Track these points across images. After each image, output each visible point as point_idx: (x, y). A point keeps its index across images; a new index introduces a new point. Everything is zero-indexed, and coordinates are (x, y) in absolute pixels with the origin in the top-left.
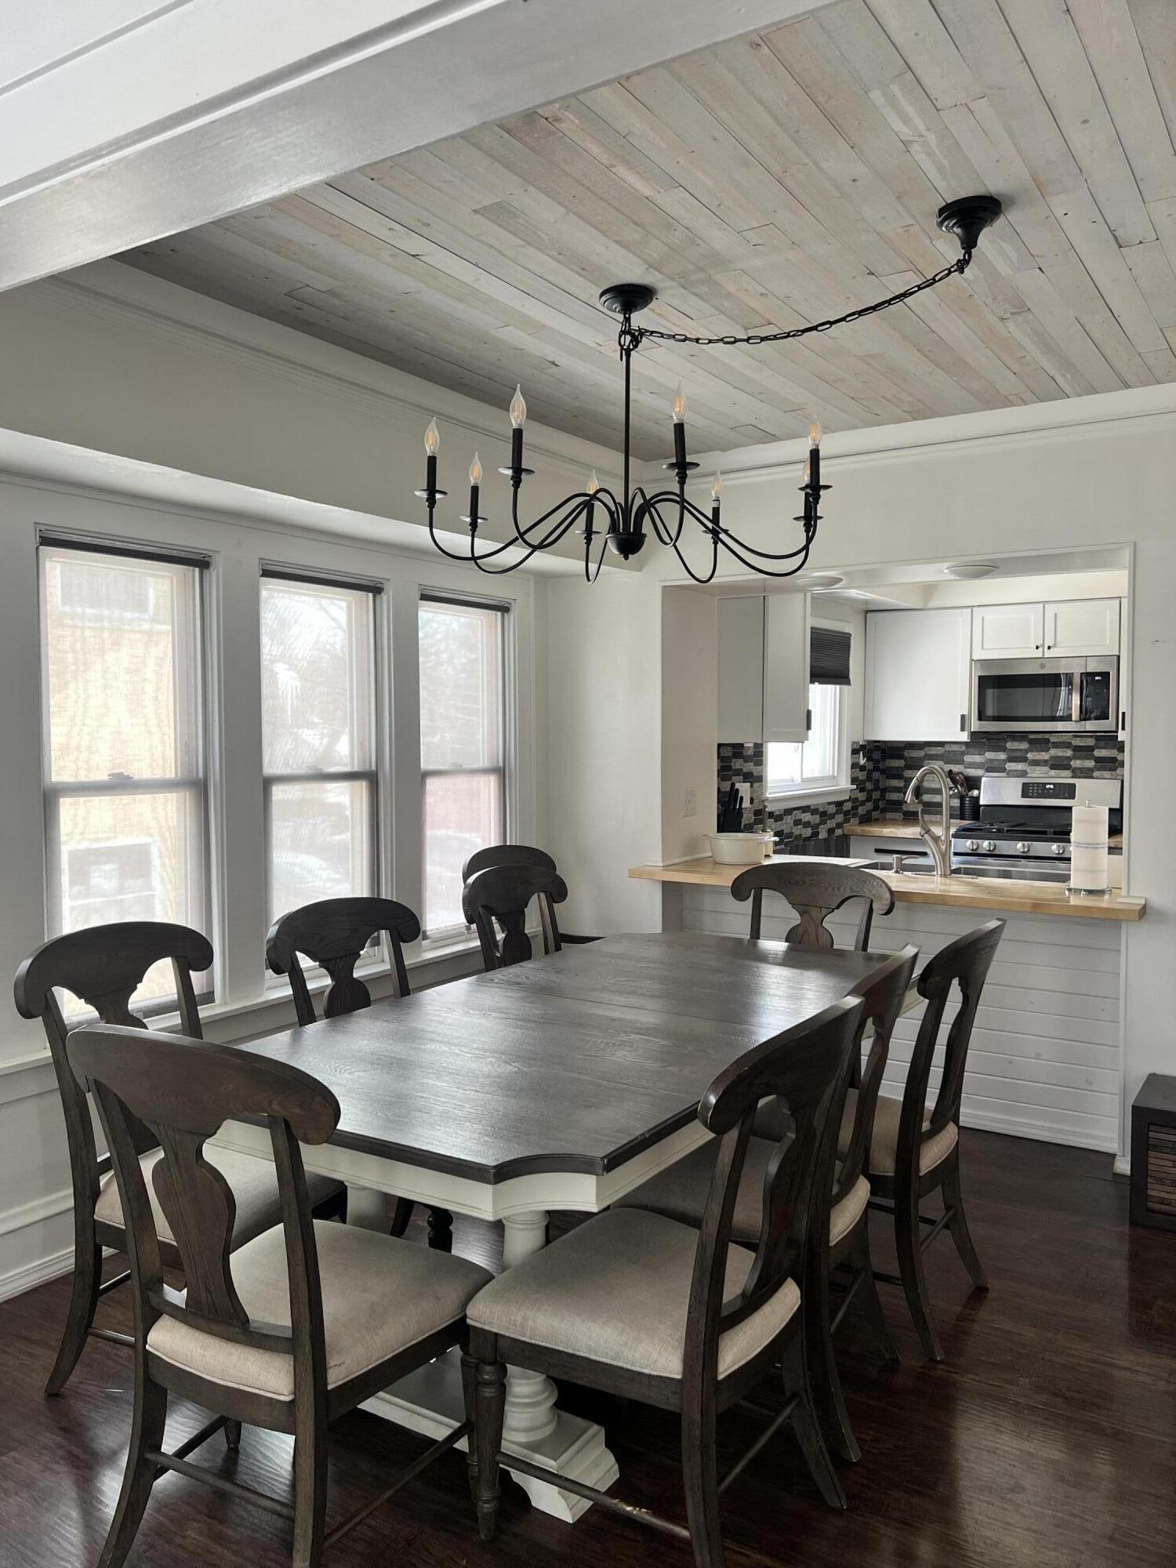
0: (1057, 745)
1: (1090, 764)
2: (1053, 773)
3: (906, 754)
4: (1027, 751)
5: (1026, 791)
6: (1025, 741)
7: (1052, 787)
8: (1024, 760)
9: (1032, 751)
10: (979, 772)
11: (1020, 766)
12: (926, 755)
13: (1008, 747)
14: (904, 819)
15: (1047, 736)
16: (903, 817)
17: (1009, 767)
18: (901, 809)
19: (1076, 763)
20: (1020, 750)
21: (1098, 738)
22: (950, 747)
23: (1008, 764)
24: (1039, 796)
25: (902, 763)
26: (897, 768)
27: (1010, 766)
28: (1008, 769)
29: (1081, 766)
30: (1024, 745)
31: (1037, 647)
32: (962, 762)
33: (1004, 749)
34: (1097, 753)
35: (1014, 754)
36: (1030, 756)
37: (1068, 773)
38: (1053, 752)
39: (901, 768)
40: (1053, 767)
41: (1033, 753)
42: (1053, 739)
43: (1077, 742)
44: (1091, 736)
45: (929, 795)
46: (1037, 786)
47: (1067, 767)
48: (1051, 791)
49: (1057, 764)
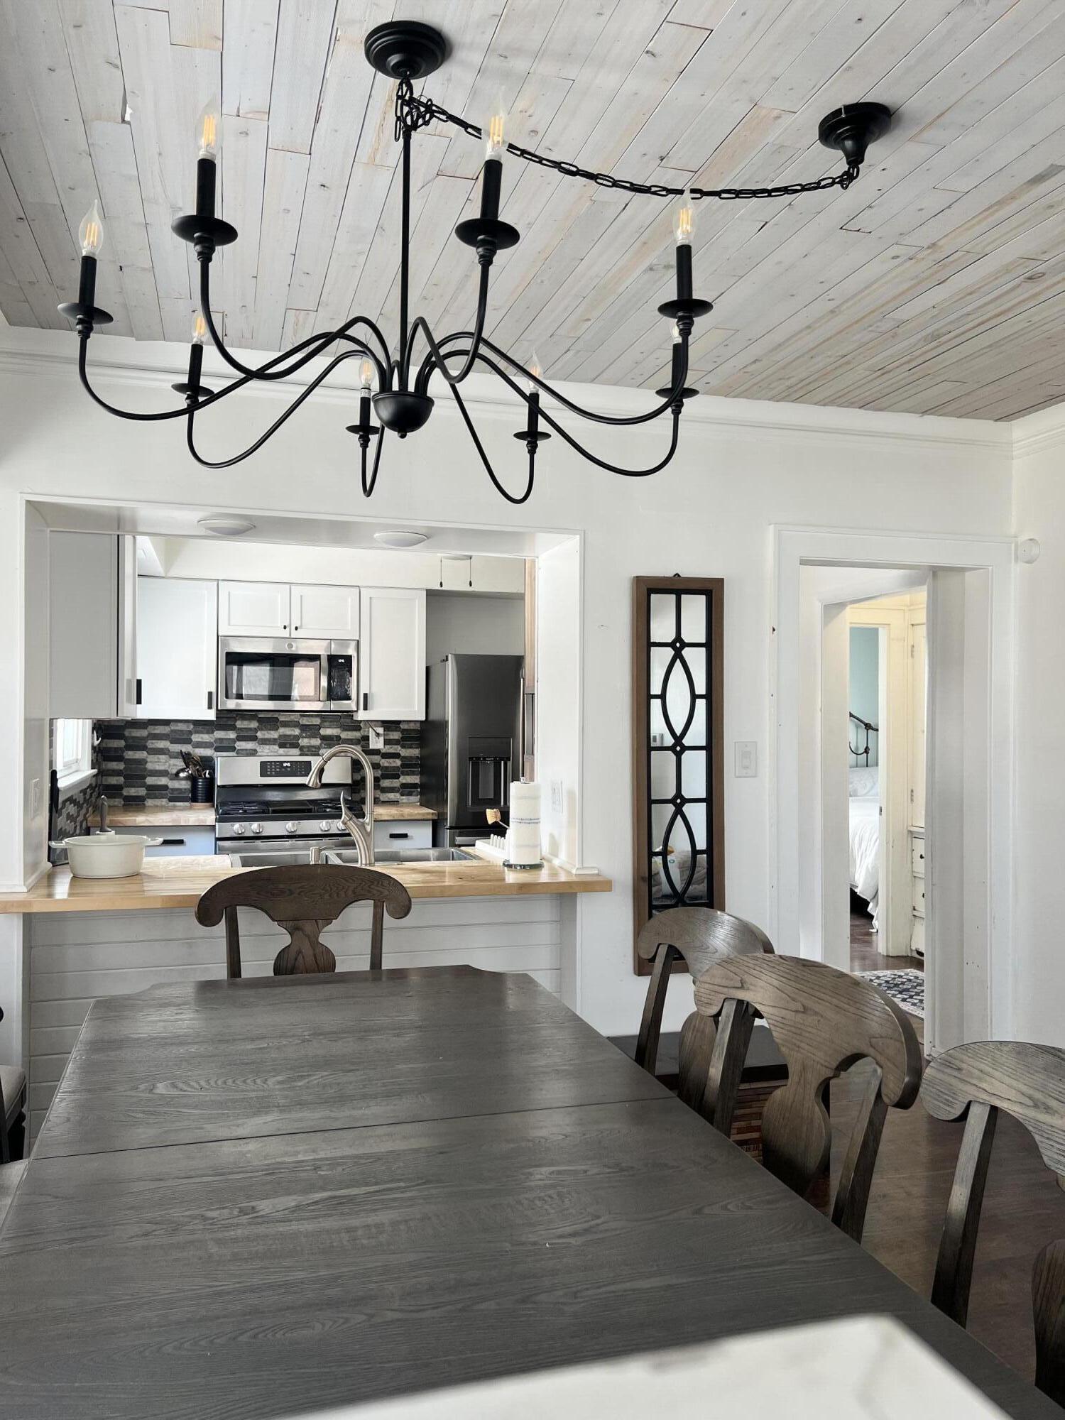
0: (286, 724)
1: (316, 742)
2: (282, 751)
3: (127, 733)
4: (256, 730)
5: (265, 769)
6: (253, 720)
7: (289, 765)
8: (254, 738)
9: (262, 730)
10: (207, 752)
11: (249, 745)
12: (150, 734)
13: (238, 726)
14: (124, 805)
15: (276, 715)
16: (123, 802)
17: (238, 746)
18: (122, 794)
19: (304, 742)
20: (250, 729)
21: (323, 718)
22: (177, 726)
23: (238, 743)
24: (278, 775)
25: (122, 743)
26: (116, 749)
27: (241, 745)
28: (238, 748)
29: (308, 745)
30: (254, 724)
31: (285, 627)
32: (188, 741)
33: (233, 728)
34: (323, 732)
35: (242, 734)
36: (259, 734)
37: (296, 751)
38: (282, 731)
39: (121, 748)
40: (282, 746)
41: (263, 732)
42: (282, 719)
43: (305, 721)
44: (317, 716)
45: (154, 778)
46: (275, 766)
47: (295, 746)
48: (289, 769)
49: (285, 743)
